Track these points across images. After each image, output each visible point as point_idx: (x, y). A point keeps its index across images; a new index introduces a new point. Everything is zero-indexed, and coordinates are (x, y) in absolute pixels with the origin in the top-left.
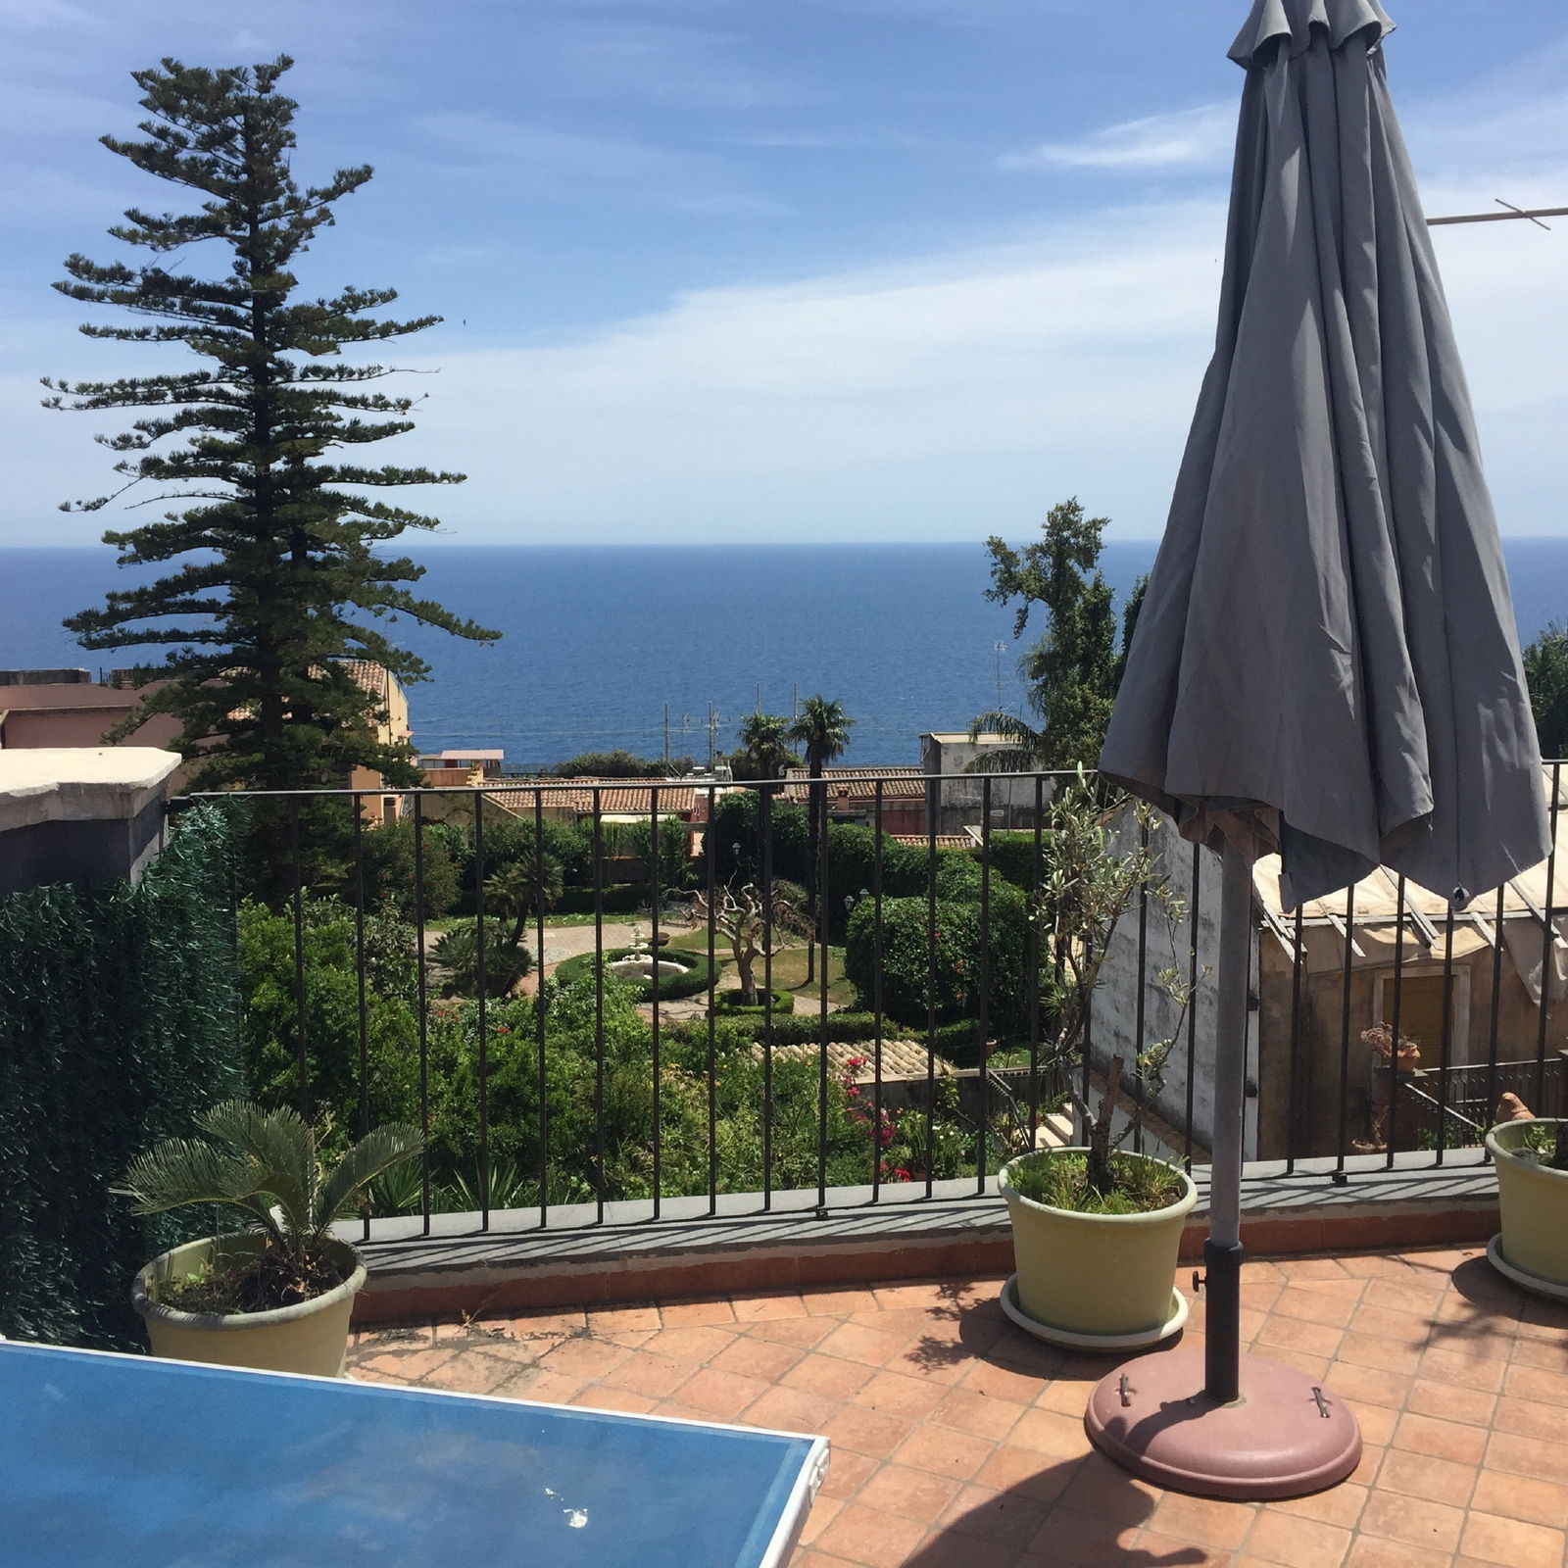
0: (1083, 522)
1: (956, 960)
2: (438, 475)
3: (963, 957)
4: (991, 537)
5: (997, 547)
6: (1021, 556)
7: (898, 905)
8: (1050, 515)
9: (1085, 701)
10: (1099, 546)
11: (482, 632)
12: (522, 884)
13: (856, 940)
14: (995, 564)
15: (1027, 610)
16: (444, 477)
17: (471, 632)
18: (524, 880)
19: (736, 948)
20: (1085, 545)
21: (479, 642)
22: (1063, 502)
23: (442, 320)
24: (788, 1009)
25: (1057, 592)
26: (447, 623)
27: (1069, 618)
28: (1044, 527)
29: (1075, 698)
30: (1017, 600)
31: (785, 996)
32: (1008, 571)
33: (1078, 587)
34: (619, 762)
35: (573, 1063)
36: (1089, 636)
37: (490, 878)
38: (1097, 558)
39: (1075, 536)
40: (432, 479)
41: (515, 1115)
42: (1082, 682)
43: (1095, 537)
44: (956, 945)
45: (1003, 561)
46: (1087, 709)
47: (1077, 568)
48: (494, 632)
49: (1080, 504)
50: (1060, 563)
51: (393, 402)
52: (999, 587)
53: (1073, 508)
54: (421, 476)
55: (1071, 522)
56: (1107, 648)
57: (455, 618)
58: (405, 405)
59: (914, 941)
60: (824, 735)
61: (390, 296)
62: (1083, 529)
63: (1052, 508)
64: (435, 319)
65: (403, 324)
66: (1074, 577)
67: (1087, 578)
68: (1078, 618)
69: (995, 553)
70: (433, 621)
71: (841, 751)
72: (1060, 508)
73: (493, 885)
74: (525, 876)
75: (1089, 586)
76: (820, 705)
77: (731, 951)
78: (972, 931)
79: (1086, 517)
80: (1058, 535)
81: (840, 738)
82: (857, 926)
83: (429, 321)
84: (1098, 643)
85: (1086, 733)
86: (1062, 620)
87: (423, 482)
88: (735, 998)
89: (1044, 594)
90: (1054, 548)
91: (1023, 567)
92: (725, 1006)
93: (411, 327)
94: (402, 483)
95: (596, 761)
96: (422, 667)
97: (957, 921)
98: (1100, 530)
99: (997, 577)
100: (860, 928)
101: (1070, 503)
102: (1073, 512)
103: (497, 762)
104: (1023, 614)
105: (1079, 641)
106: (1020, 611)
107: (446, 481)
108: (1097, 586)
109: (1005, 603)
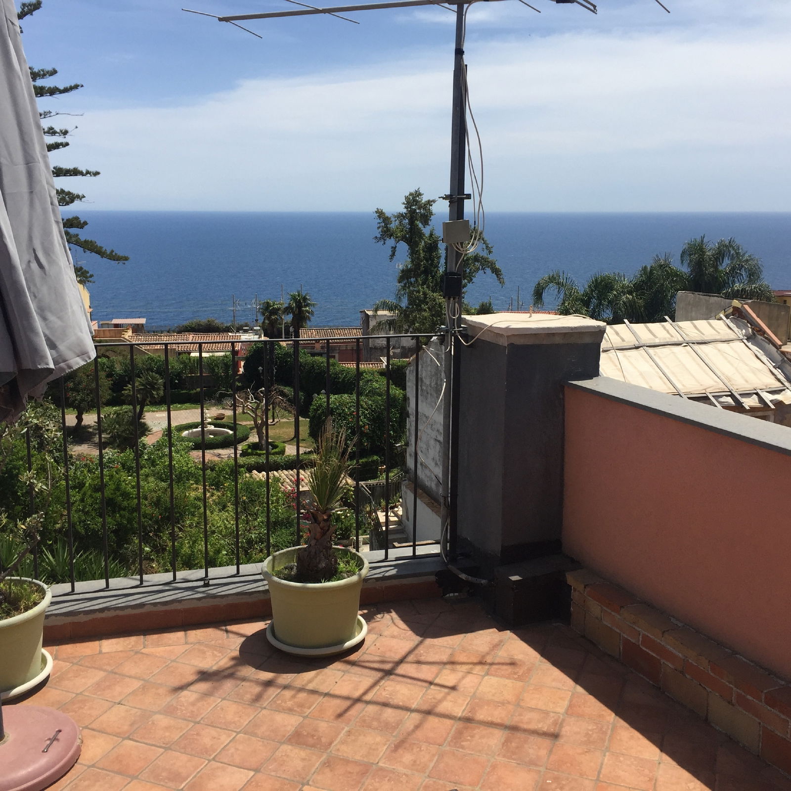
0: (423, 201)
1: (364, 426)
2: (84, 172)
3: (368, 424)
4: (377, 209)
5: (380, 214)
6: (393, 219)
7: (336, 399)
8: (406, 198)
9: (425, 294)
10: (431, 214)
11: (119, 256)
12: (141, 389)
13: (314, 416)
14: (379, 223)
15: (396, 247)
16: (88, 173)
17: (113, 257)
18: (143, 387)
19: (255, 421)
20: (424, 214)
21: (117, 262)
22: (413, 191)
23: (82, 86)
24: (283, 452)
25: (411, 238)
26: (99, 252)
27: (417, 251)
28: (404, 203)
29: (419, 292)
30: (391, 242)
31: (281, 445)
32: (386, 227)
33: (421, 235)
34: (210, 325)
35: (151, 484)
36: (427, 261)
37: (127, 386)
38: (431, 220)
39: (419, 209)
40: (81, 174)
41: (114, 512)
42: (423, 284)
43: (429, 209)
44: (365, 418)
45: (384, 221)
46: (425, 298)
47: (420, 225)
48: (125, 257)
49: (421, 191)
50: (412, 222)
51: (58, 131)
52: (381, 235)
53: (418, 194)
54: (75, 172)
55: (417, 202)
56: (437, 267)
57: (104, 249)
58: (65, 133)
59: (343, 417)
60: (301, 312)
61: (54, 72)
62: (423, 205)
63: (407, 194)
64: (78, 86)
65: (62, 88)
66: (419, 230)
67: (426, 231)
68: (421, 252)
69: (379, 217)
70: (92, 250)
71: (310, 320)
72: (411, 194)
73: (128, 390)
74: (143, 385)
75: (427, 234)
76: (299, 296)
77: (253, 422)
78: (372, 411)
79: (424, 199)
80: (410, 208)
81: (309, 313)
82: (315, 409)
83: (76, 87)
84: (432, 265)
85: (425, 310)
86: (413, 252)
87: (76, 175)
88: (255, 446)
89: (404, 238)
90: (409, 215)
91: (393, 225)
92: (250, 451)
93: (66, 90)
94: (65, 176)
95: (198, 325)
96: (88, 275)
97: (365, 406)
98: (431, 205)
99: (380, 230)
100: (316, 410)
101: (416, 191)
102: (418, 196)
103: (142, 325)
104: (394, 249)
105: (422, 263)
106: (392, 247)
107: (89, 175)
108: (431, 235)
109: (384, 243)
